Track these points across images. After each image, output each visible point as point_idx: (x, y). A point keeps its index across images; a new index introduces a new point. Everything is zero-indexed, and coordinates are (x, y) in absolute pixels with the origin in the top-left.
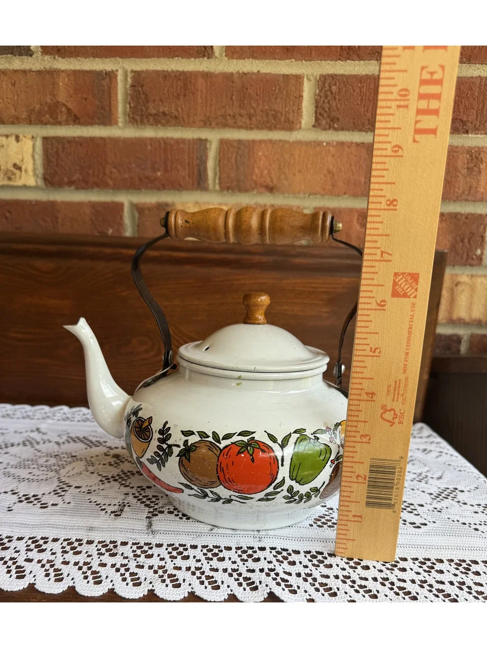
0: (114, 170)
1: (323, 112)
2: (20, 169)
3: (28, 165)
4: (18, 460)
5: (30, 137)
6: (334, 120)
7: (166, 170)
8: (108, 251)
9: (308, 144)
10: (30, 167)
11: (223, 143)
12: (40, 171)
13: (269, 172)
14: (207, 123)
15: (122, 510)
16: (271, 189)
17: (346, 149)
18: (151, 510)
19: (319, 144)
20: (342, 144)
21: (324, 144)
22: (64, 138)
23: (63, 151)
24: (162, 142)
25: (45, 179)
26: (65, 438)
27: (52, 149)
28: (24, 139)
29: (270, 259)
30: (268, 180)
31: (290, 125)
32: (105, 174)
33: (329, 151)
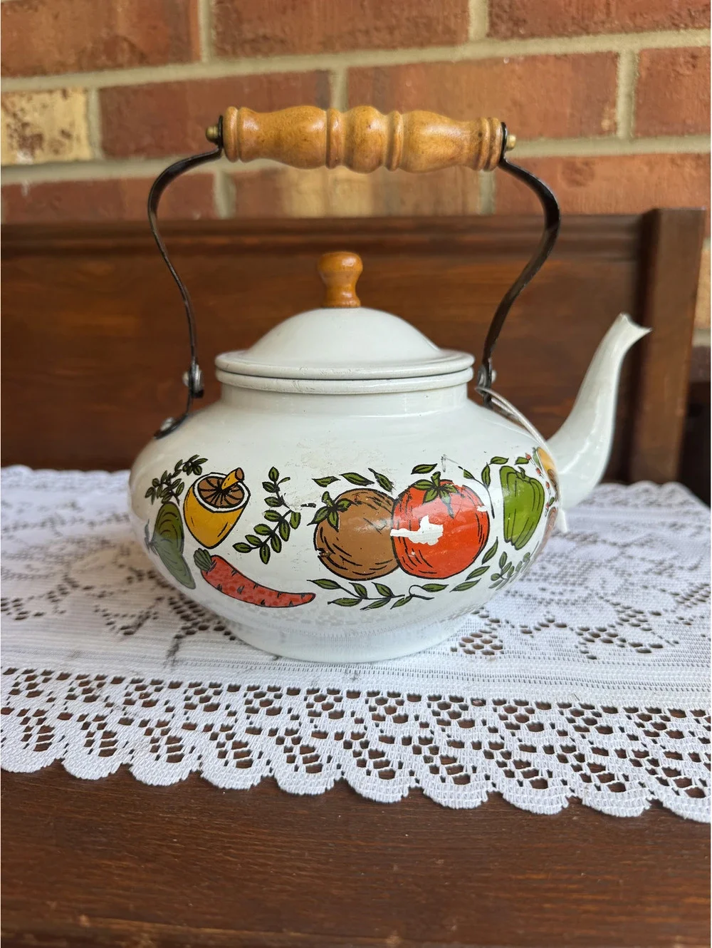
1: (501, 13)
2: (69, 136)
5: (82, 89)
6: (518, 22)
9: (480, 63)
10: (84, 133)
11: (353, 73)
12: (97, 136)
14: (328, 46)
15: (139, 625)
17: (540, 65)
18: (189, 624)
19: (496, 61)
20: (532, 59)
21: (505, 62)
22: (127, 87)
23: (127, 107)
24: (264, 80)
25: (104, 148)
27: (112, 105)
28: (73, 93)
31: (452, 37)
32: (186, 134)
33: (513, 71)
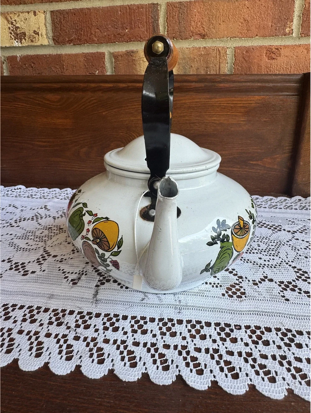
0: (97, 30)
2: (38, 34)
3: (43, 31)
4: (24, 231)
5: (43, 12)
7: (131, 28)
8: (93, 85)
10: (44, 33)
11: (169, 5)
12: (51, 34)
13: (202, 23)
15: (79, 278)
16: (203, 36)
18: (101, 278)
22: (64, 10)
23: (64, 20)
24: (128, 7)
25: (54, 40)
26: (60, 213)
27: (57, 19)
28: (39, 13)
29: (202, 85)
30: (201, 29)
32: (91, 34)
